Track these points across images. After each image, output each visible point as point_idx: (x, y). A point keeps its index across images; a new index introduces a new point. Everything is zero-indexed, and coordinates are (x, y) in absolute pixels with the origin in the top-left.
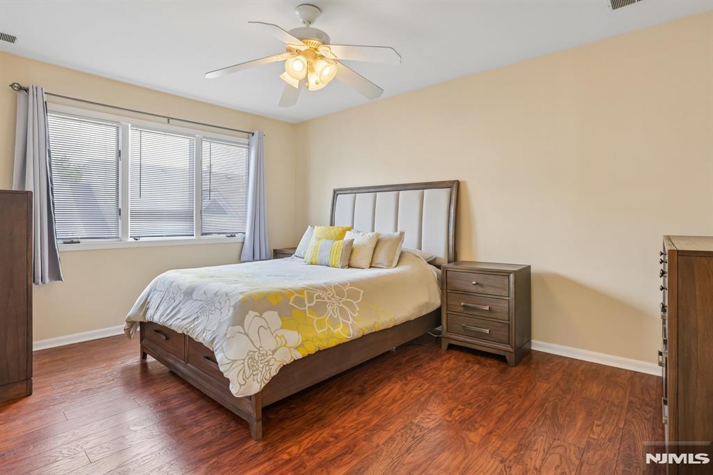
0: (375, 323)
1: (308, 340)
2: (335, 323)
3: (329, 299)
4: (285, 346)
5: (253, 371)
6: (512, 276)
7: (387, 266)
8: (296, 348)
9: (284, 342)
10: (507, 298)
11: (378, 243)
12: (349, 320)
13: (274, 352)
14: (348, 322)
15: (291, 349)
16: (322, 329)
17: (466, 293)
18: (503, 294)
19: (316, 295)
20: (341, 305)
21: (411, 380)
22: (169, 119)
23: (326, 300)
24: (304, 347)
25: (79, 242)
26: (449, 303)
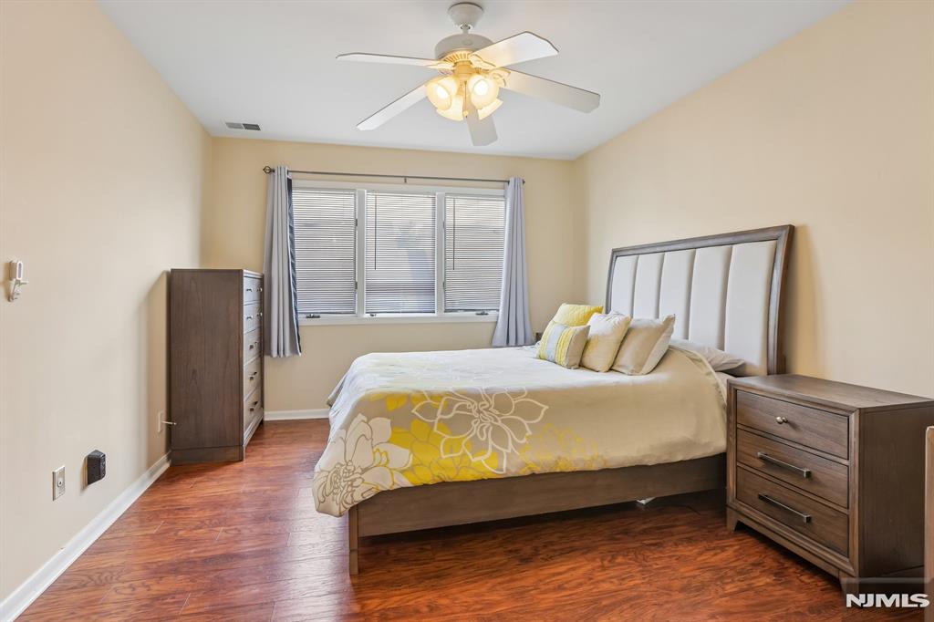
0: (559, 458)
1: (422, 464)
2: (478, 447)
3: (479, 412)
4: (385, 466)
5: (335, 488)
6: (854, 419)
7: (633, 371)
8: (402, 472)
9: (385, 460)
10: (845, 462)
11: (628, 333)
12: (507, 448)
13: (365, 470)
14: (504, 450)
15: (394, 472)
16: (451, 452)
17: (766, 435)
18: (837, 451)
19: (457, 405)
20: (499, 423)
21: (620, 564)
22: (405, 177)
23: (474, 413)
24: (414, 473)
25: (319, 317)
26: (739, 447)
